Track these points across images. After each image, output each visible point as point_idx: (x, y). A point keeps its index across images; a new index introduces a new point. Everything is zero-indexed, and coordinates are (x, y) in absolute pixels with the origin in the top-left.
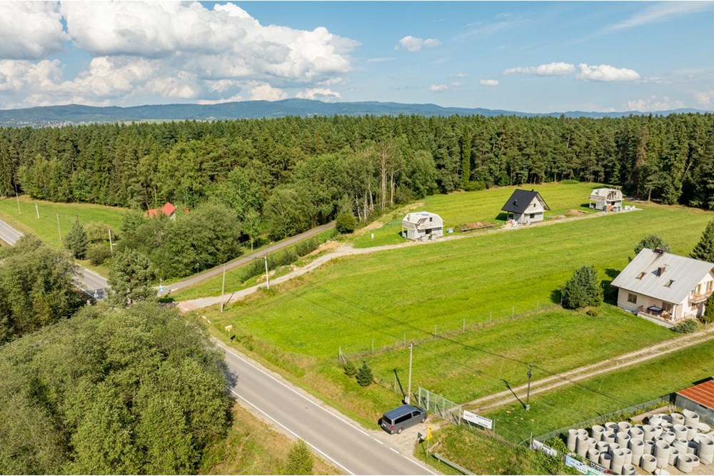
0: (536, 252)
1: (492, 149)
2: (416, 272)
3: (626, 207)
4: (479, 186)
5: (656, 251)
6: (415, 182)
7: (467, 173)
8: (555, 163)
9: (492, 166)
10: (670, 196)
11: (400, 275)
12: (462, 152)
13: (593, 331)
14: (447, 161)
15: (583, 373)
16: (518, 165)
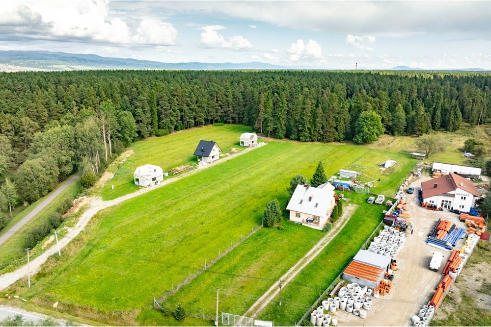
0: (228, 186)
1: (171, 107)
2: (163, 216)
3: (260, 143)
4: (165, 132)
5: (305, 186)
6: (124, 136)
7: (156, 124)
8: (209, 113)
9: (172, 119)
10: (280, 134)
11: (154, 221)
12: (152, 110)
13: (286, 240)
14: (143, 117)
15: (294, 271)
16: (188, 116)
